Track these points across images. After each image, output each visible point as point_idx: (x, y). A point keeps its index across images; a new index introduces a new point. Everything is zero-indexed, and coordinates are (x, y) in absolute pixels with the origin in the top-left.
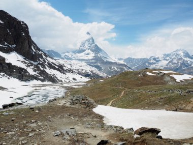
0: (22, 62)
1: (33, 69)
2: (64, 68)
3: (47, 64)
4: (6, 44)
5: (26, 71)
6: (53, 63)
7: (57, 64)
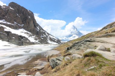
0: (25, 33)
1: (34, 38)
2: (61, 42)
3: (49, 38)
4: (15, 23)
5: (27, 39)
6: (53, 38)
7: (56, 39)
